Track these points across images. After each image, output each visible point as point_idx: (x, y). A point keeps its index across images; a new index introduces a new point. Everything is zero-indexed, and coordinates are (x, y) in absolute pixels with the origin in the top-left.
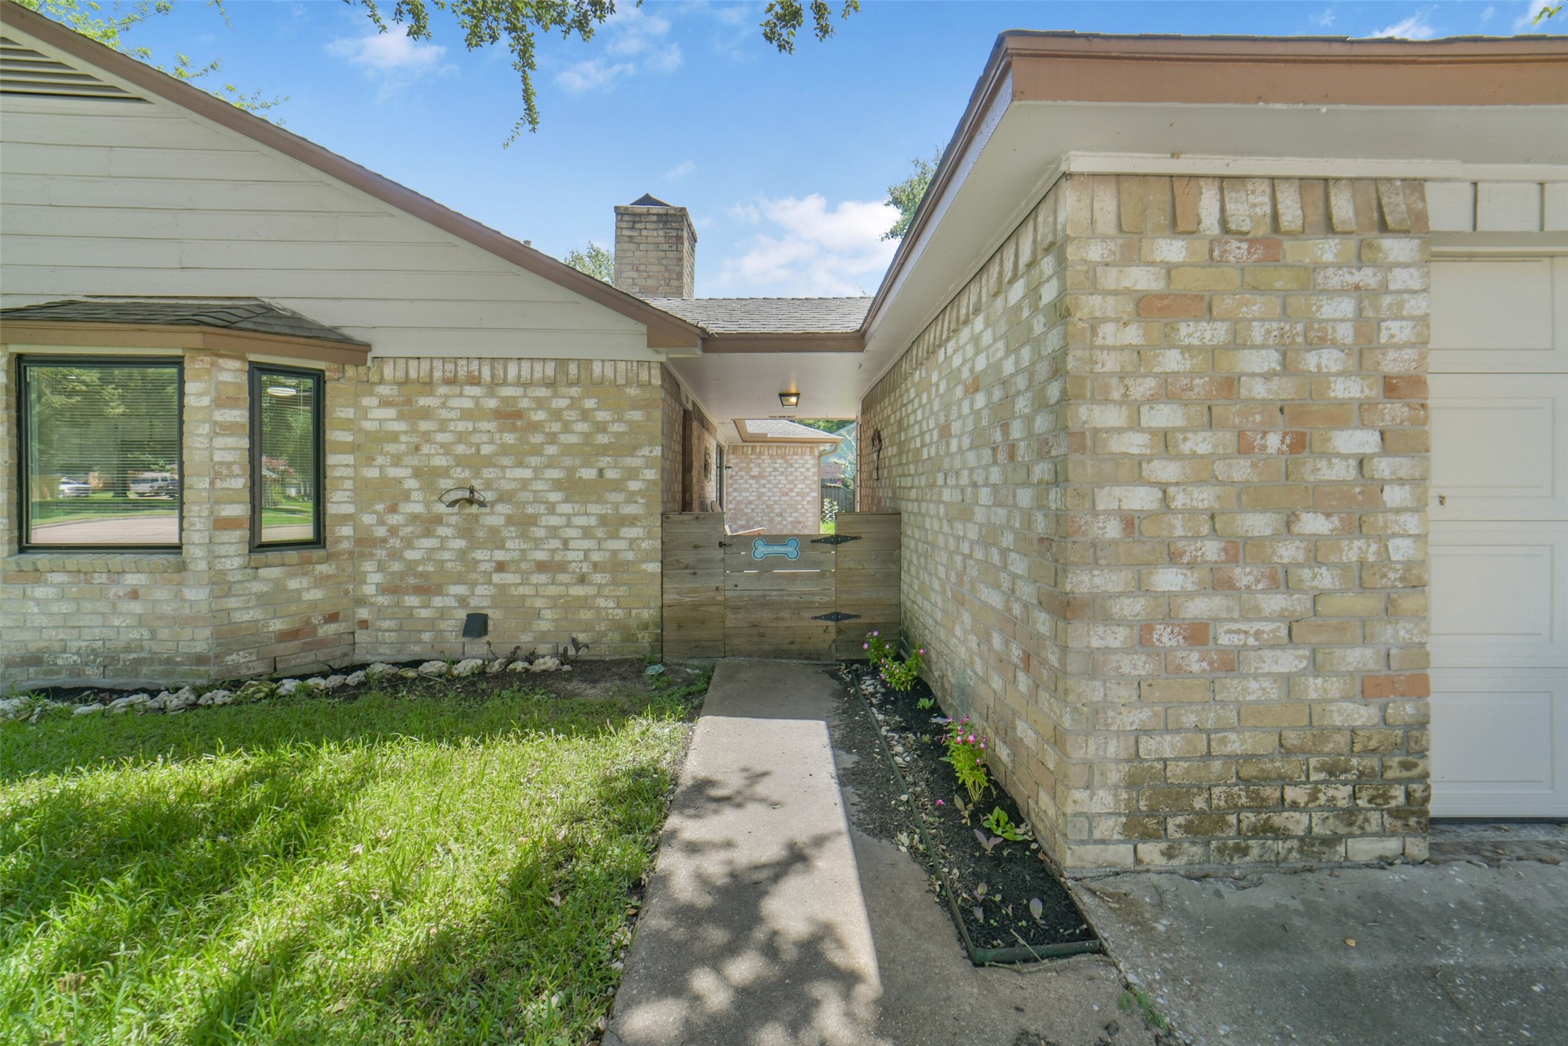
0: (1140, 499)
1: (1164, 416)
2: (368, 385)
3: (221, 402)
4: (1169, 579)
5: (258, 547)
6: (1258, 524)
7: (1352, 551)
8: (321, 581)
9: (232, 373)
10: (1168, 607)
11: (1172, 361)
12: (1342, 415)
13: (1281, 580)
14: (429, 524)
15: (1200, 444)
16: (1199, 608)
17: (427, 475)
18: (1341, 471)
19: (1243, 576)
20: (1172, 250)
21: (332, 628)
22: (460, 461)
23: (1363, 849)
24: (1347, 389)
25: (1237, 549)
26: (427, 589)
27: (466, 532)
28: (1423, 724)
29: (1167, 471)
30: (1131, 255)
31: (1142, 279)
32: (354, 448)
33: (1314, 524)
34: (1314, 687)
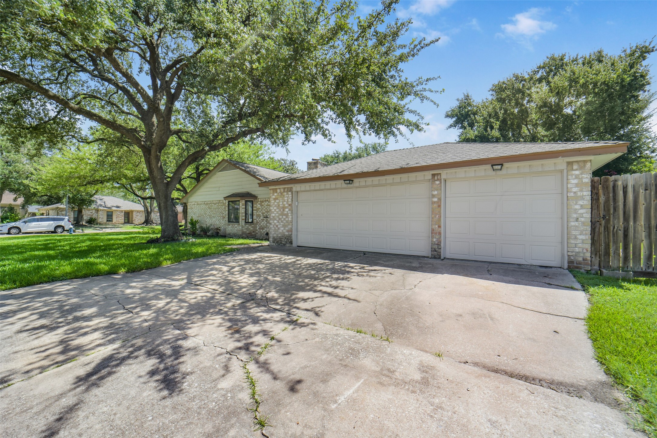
0: (274, 215)
1: (275, 208)
2: (257, 202)
3: (243, 205)
4: (275, 222)
5: (246, 222)
6: (281, 217)
7: (287, 219)
8: (252, 227)
9: (243, 202)
10: (275, 223)
11: (276, 203)
12: (286, 208)
13: (282, 222)
14: (263, 220)
15: (277, 210)
16: (277, 224)
17: (263, 213)
18: (286, 212)
19: (280, 221)
20: (276, 194)
21: (253, 233)
22: (266, 212)
23: (287, 245)
24: (286, 205)
25: (280, 219)
26: (263, 229)
27: (266, 221)
28: (292, 234)
29: (275, 213)
30: (273, 195)
31: (274, 197)
32: (256, 210)
33: (284, 217)
34: (284, 231)
